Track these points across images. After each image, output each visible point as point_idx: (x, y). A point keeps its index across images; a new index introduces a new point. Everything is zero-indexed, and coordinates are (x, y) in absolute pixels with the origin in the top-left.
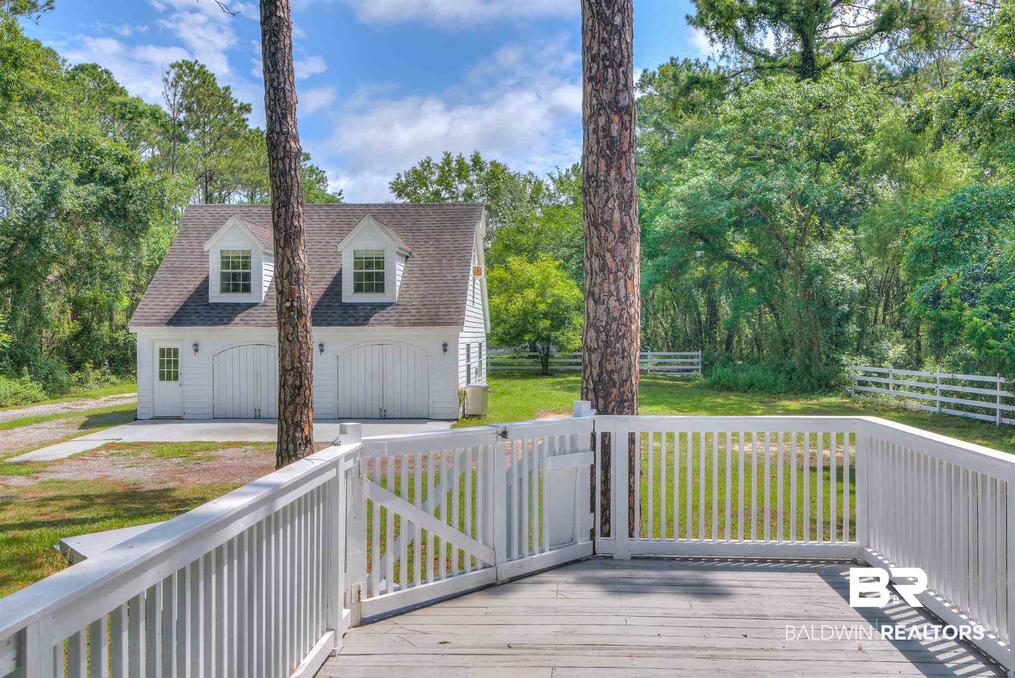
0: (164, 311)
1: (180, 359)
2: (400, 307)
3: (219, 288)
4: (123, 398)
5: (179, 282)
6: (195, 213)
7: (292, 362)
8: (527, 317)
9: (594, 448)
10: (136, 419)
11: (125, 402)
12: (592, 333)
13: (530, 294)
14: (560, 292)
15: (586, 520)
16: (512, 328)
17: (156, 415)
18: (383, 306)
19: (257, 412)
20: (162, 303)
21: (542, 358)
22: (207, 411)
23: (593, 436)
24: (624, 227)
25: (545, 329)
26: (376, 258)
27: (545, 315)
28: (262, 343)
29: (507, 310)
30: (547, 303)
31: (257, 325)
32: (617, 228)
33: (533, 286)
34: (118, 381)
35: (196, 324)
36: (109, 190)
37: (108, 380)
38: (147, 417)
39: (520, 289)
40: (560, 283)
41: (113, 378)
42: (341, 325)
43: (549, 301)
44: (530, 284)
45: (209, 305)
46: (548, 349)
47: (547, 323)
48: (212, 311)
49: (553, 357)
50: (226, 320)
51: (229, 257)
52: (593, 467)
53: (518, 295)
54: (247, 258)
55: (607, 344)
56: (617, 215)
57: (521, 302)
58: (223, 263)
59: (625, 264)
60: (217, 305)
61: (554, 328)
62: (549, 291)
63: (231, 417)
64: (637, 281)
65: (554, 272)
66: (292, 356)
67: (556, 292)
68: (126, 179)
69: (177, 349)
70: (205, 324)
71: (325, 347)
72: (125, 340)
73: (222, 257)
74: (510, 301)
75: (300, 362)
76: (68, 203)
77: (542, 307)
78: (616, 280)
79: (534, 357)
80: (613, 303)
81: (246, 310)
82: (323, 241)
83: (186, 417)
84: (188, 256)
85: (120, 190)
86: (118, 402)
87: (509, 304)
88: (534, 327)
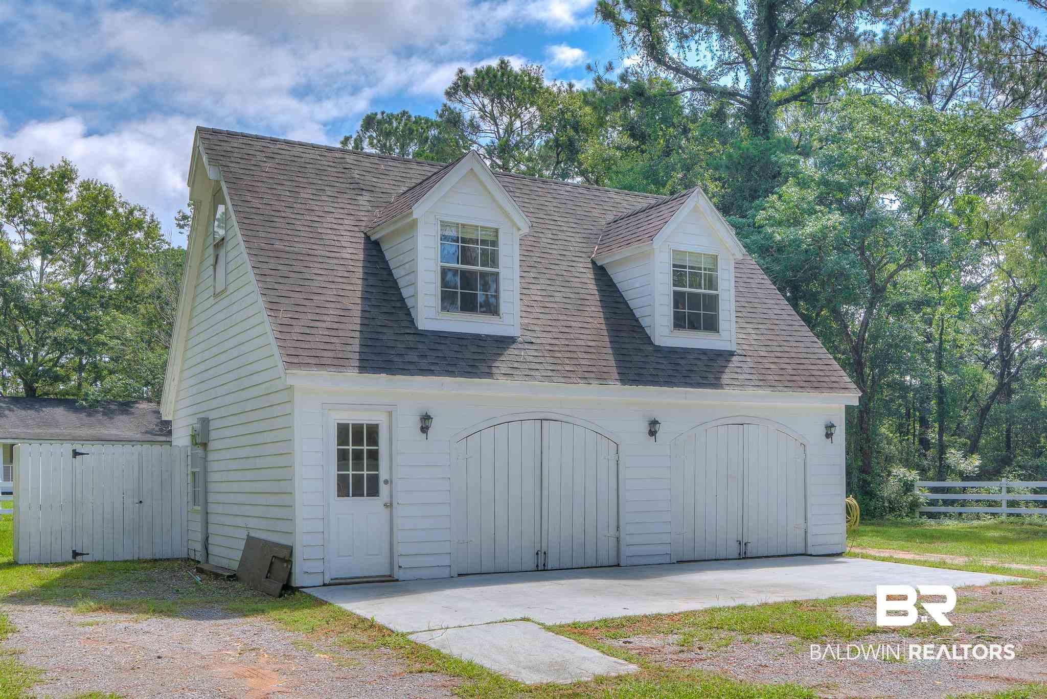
1: (381, 448)
3: (435, 301)
17: (333, 576)
19: (541, 556)
26: (702, 267)
35: (431, 372)
38: (318, 580)
54: (494, 243)
58: (445, 249)
60: (438, 335)
69: (377, 426)
83: (402, 575)
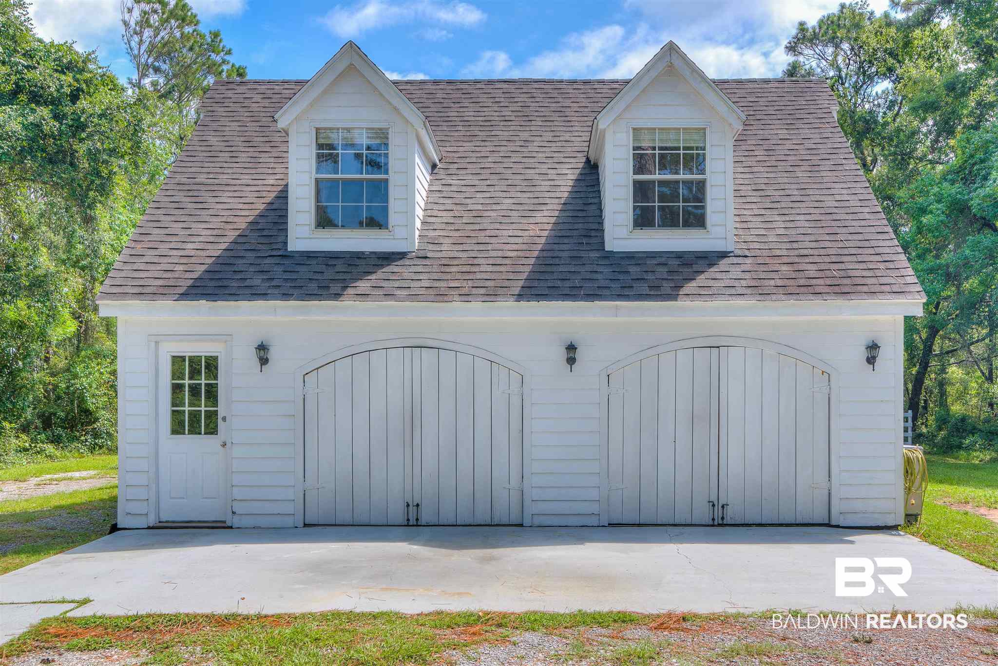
0: (181, 268)
1: (221, 382)
2: (748, 261)
3: (311, 218)
4: (71, 479)
5: (211, 212)
6: (230, 94)
10: (114, 528)
11: (74, 486)
17: (164, 518)
18: (710, 259)
19: (412, 508)
20: (175, 253)
22: (289, 508)
26: (685, 148)
28: (430, 343)
31: (413, 297)
35: (264, 296)
38: (142, 522)
42: (620, 297)
45: (288, 256)
48: (298, 268)
50: (335, 288)
51: (335, 145)
54: (379, 145)
58: (321, 158)
60: (309, 256)
63: (348, 519)
68: (74, 97)
69: (216, 359)
70: (286, 296)
71: (579, 355)
73: (320, 145)
81: (382, 266)
82: (516, 138)
83: (236, 521)
84: (225, 165)
85: (65, 116)
86: (62, 487)
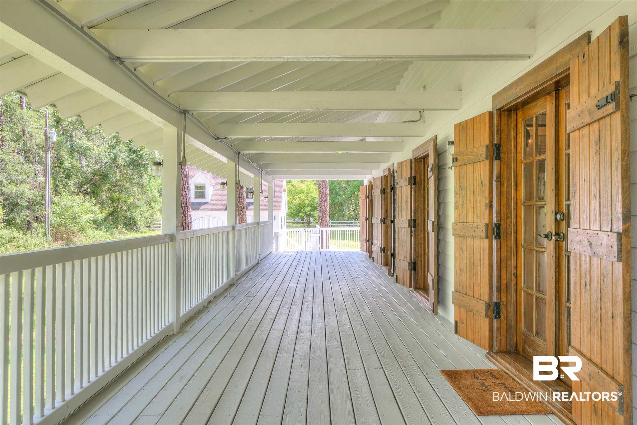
3: (194, 197)
7: (242, 221)
8: (301, 206)
9: (320, 233)
12: (320, 213)
13: (302, 196)
14: (315, 195)
15: (318, 246)
16: (294, 210)
21: (307, 223)
23: (320, 231)
24: (326, 194)
25: (308, 211)
27: (308, 205)
29: (292, 203)
30: (309, 200)
32: (324, 194)
33: (303, 193)
34: (129, 233)
36: (134, 156)
37: (124, 232)
39: (298, 194)
40: (314, 191)
41: (126, 231)
43: (310, 199)
44: (302, 192)
46: (309, 219)
47: (309, 208)
49: (311, 223)
51: (197, 186)
52: (320, 237)
53: (297, 196)
54: (204, 186)
55: (323, 215)
56: (324, 191)
57: (298, 199)
58: (195, 188)
59: (326, 200)
61: (311, 210)
62: (310, 195)
64: (328, 203)
65: (312, 186)
66: (242, 219)
67: (313, 195)
72: (130, 216)
73: (195, 186)
74: (294, 199)
75: (244, 221)
76: (120, 161)
77: (307, 202)
78: (324, 203)
79: (303, 223)
80: (324, 207)
81: (204, 205)
87: (293, 200)
88: (304, 210)
